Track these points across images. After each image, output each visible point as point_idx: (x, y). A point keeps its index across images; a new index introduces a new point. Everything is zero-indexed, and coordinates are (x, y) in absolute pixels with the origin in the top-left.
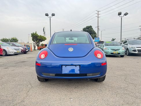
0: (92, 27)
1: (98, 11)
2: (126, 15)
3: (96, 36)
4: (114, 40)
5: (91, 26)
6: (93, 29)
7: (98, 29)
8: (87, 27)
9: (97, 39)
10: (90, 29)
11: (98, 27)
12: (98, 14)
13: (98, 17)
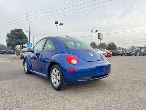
0: (23, 31)
1: (29, 15)
2: (61, 25)
3: (28, 41)
5: (21, 29)
6: (24, 33)
7: (29, 34)
8: (16, 29)
9: (29, 44)
10: (20, 32)
11: (29, 31)
12: (29, 18)
13: (29, 21)
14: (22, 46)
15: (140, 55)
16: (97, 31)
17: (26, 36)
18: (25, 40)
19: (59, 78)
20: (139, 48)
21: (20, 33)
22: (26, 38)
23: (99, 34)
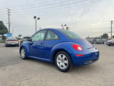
0: (3, 23)
1: (9, 10)
2: (38, 19)
3: (8, 31)
4: (21, 36)
5: (1, 21)
6: (4, 25)
7: (9, 25)
11: (9, 23)
12: (9, 12)
13: (9, 15)
14: (2, 35)
15: (96, 44)
16: (65, 25)
17: (6, 27)
18: (5, 30)
19: (67, 62)
20: (94, 38)
21: (1, 25)
22: (6, 29)
23: (67, 27)
